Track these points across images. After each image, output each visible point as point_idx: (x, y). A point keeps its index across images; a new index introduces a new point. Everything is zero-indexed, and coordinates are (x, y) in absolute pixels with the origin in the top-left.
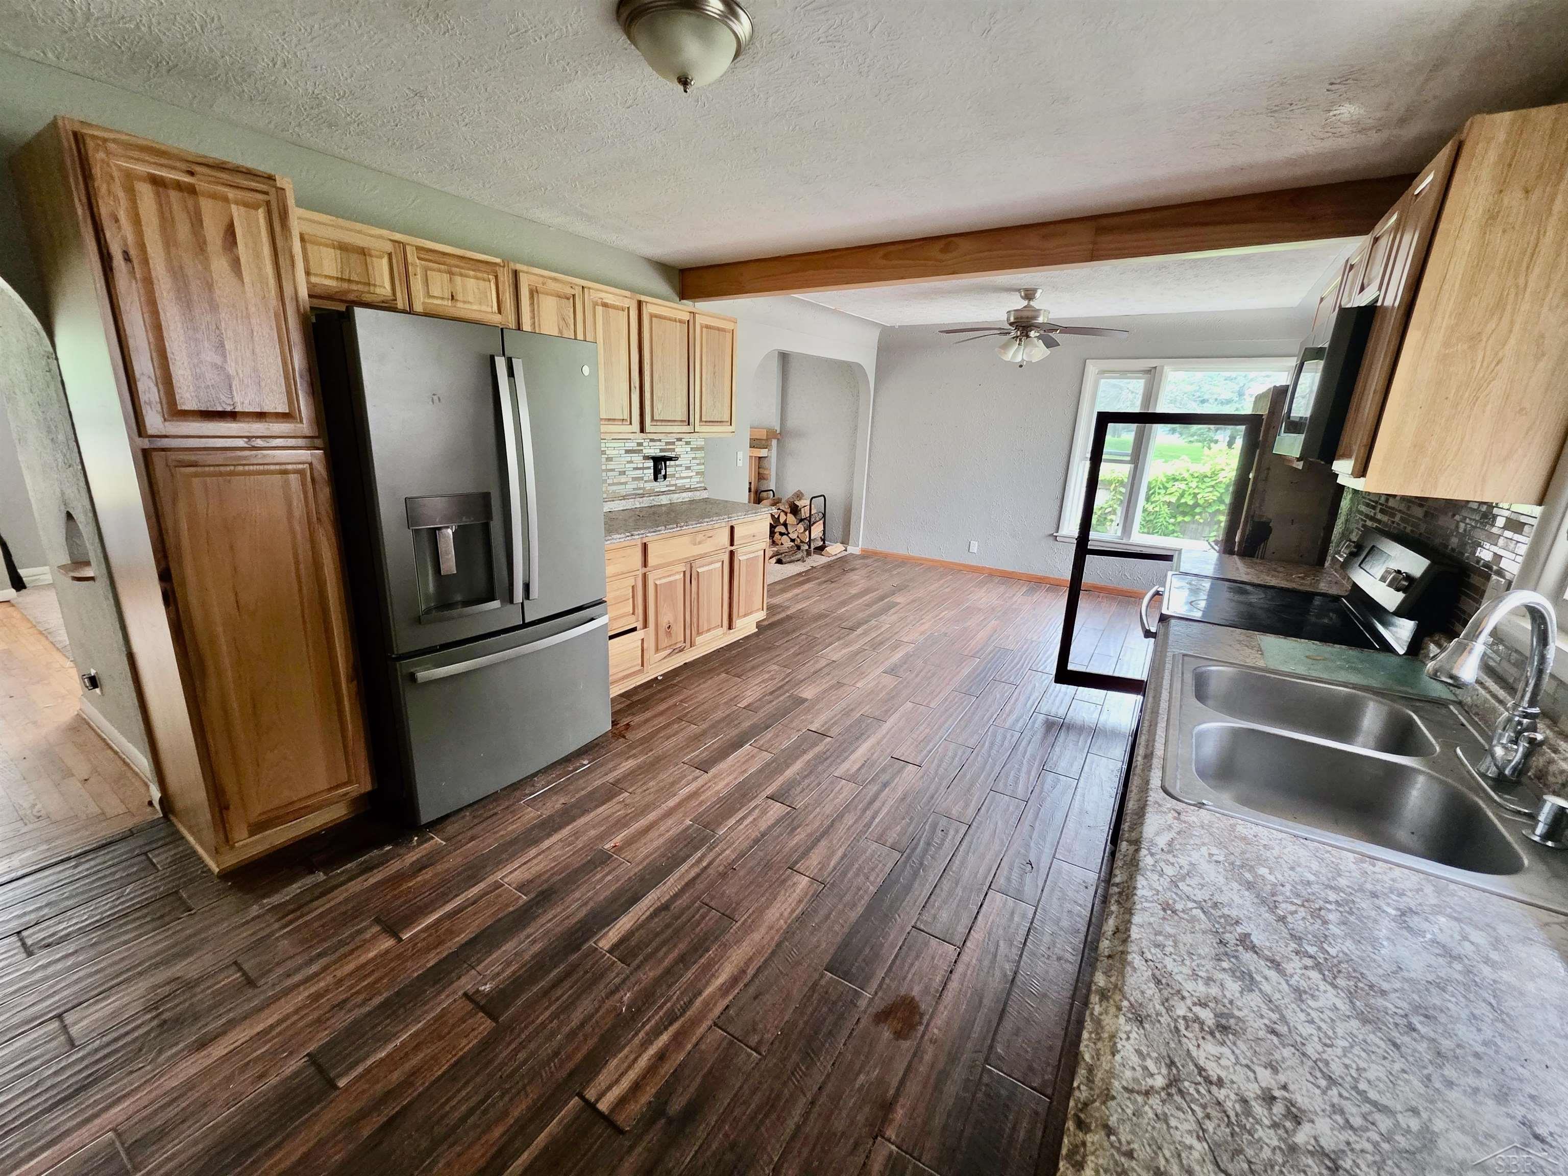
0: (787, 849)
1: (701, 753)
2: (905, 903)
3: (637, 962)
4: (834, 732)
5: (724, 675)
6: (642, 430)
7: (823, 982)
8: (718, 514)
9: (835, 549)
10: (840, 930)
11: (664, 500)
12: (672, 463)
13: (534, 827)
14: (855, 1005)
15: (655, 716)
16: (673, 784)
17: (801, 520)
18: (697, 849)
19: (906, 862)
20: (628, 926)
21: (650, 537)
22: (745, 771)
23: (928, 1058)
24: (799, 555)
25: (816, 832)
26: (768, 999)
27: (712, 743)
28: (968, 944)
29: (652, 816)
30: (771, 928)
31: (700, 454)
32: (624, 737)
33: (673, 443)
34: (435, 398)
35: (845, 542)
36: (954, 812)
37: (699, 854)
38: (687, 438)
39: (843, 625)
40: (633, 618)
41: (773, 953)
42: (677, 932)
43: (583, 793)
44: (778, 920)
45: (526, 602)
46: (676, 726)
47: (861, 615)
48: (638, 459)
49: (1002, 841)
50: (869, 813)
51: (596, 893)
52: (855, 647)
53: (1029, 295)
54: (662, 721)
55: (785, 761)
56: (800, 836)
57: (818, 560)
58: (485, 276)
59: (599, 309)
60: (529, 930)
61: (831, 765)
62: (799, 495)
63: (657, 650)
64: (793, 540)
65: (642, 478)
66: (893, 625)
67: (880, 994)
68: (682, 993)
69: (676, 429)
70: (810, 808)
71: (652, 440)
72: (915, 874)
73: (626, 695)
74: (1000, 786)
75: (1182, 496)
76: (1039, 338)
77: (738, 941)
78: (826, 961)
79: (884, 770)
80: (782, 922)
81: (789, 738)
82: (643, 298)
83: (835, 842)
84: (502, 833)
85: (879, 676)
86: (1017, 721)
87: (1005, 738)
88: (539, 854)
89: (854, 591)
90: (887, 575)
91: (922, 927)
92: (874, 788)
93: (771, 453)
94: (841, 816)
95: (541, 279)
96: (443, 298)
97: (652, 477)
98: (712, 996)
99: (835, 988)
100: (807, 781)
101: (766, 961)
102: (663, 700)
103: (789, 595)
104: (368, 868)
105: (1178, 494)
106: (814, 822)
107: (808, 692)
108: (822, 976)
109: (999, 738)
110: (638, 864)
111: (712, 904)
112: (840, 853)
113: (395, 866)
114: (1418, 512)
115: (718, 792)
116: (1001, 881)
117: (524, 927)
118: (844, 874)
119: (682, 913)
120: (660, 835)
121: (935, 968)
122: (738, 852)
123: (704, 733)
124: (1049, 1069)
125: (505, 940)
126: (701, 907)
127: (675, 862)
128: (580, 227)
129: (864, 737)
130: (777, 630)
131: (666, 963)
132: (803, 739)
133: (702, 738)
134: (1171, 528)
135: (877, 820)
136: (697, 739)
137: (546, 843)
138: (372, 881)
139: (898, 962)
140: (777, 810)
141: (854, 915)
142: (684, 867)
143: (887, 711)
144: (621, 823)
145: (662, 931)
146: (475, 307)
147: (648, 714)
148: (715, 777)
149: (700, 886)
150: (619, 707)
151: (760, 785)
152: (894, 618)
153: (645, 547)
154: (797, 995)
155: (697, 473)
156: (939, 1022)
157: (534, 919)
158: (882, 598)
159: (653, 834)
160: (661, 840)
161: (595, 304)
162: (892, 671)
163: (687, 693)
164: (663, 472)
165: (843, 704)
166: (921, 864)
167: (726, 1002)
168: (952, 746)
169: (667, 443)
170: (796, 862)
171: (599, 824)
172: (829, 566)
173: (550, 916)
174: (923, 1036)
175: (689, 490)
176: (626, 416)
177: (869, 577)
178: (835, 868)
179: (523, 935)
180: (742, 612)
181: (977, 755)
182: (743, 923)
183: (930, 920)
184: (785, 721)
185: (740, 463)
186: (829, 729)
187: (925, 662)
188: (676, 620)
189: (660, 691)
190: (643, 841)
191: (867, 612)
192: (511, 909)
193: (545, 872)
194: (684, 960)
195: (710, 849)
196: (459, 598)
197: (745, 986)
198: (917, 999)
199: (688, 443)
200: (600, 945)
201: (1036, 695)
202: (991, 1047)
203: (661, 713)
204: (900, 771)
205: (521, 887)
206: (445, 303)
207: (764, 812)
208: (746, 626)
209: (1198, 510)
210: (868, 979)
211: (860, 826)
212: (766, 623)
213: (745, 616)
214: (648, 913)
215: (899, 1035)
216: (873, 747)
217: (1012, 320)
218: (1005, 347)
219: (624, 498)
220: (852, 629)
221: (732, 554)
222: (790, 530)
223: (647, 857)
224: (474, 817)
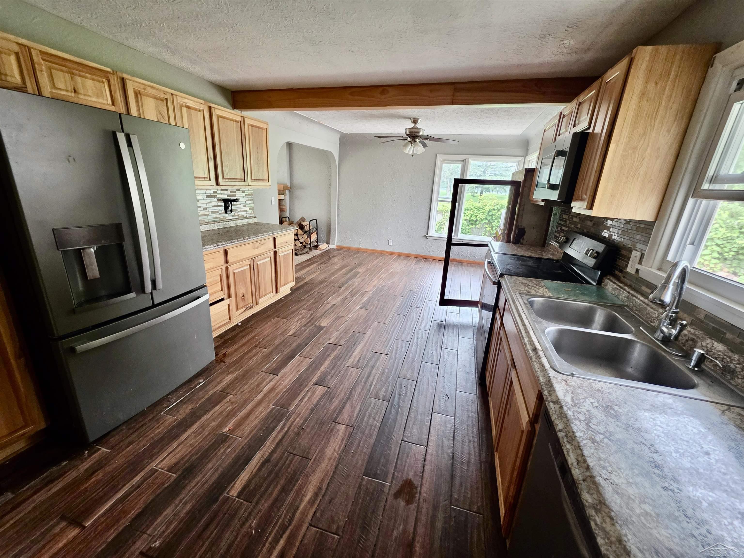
0: (330, 411)
1: (272, 364)
2: (395, 429)
3: (256, 499)
4: (342, 342)
5: (276, 318)
6: (217, 183)
7: (364, 483)
8: (265, 231)
9: (323, 247)
10: (367, 450)
11: (232, 224)
12: (235, 203)
13: (172, 429)
14: (383, 491)
15: (241, 347)
16: (258, 385)
17: (305, 232)
18: (279, 421)
19: (391, 407)
20: (247, 477)
21: (229, 246)
22: (298, 371)
23: (424, 510)
24: (306, 250)
25: (343, 399)
26: (337, 501)
27: (277, 358)
28: (429, 443)
29: (249, 407)
30: (330, 459)
31: (250, 198)
32: (224, 362)
33: (235, 192)
34: (71, 159)
35: (328, 242)
36: (408, 376)
37: (281, 424)
38: (243, 188)
39: (335, 285)
40: (222, 293)
41: (334, 472)
42: (277, 475)
43: (203, 400)
44: (333, 453)
45: (154, 292)
46: (254, 351)
47: (343, 280)
48: (214, 201)
49: (433, 387)
50: (368, 384)
51: (223, 461)
52: (343, 296)
53: (415, 121)
54: (245, 349)
55: (320, 362)
56: (336, 403)
57: (315, 253)
58: (100, 79)
59: (184, 110)
60: (182, 496)
61: (343, 361)
62: (303, 219)
63: (237, 309)
64: (301, 243)
65: (217, 212)
66: (359, 284)
67: (394, 482)
68: (287, 511)
69: (238, 183)
70: (338, 386)
71: (222, 190)
72: (397, 412)
73: (221, 336)
74: (426, 360)
75: (471, 217)
76: (420, 142)
77: (314, 471)
78: (363, 471)
79: (371, 359)
80: (335, 454)
81: (319, 349)
82: (212, 105)
83: (354, 402)
84: (151, 436)
85: (358, 310)
86: (426, 325)
87: (422, 334)
88: (179, 445)
89: (337, 267)
90: (350, 259)
91: (406, 440)
92: (367, 370)
93: (286, 197)
94: (354, 388)
95: (142, 86)
96: (67, 91)
97: (224, 211)
98: (305, 509)
99: (371, 485)
100: (333, 371)
101: (331, 478)
102: (244, 336)
103: (304, 271)
104: (51, 481)
105: (469, 216)
106: (342, 394)
107: (324, 323)
108: (362, 479)
109: (420, 335)
110: (246, 438)
111: (295, 452)
112: (358, 408)
113: (72, 475)
114: (590, 224)
115: (285, 386)
116: (436, 407)
117: (177, 495)
118: (363, 419)
119: (278, 462)
120: (256, 418)
121: (416, 460)
122: (303, 418)
123: (271, 353)
124: (479, 499)
125: (165, 508)
126: (288, 456)
127: (268, 431)
128: (166, 56)
129: (357, 343)
130: (302, 290)
131: (274, 495)
132: (326, 349)
133: (270, 356)
134: (467, 231)
135: (373, 387)
136: (268, 356)
137: (184, 436)
138: (54, 490)
139: (399, 462)
140: (320, 390)
141: (372, 441)
142: (274, 434)
143: (365, 328)
144: (232, 414)
145: (268, 476)
146: (94, 99)
147: (236, 346)
148: (282, 377)
149: (286, 443)
150: (217, 344)
151: (308, 378)
152: (359, 280)
153: (226, 252)
154: (351, 493)
155: (250, 209)
156: (425, 490)
157: (184, 488)
158: (351, 270)
159: (251, 418)
160: (258, 420)
161: (181, 106)
162: (363, 307)
163: (257, 331)
164: (230, 208)
165: (343, 327)
166: (399, 406)
167: (314, 509)
168: (400, 342)
169: (231, 192)
170: (336, 418)
171: (217, 418)
172: (322, 255)
173: (193, 484)
174: (419, 499)
175: (246, 218)
176: (207, 175)
177: (343, 259)
178: (357, 417)
179: (177, 502)
180: (283, 283)
181: (412, 345)
182: (315, 459)
183: (409, 435)
184: (315, 340)
185: (273, 203)
186: (339, 341)
187: (379, 301)
188: (247, 292)
189: (241, 332)
190: (247, 423)
191: (346, 278)
192: (166, 485)
193: (186, 455)
194: (285, 490)
195: (287, 420)
196: (103, 293)
197: (323, 496)
198: (412, 480)
199: (243, 192)
200: (231, 494)
201: (431, 312)
202: (451, 496)
203: (244, 344)
204: (378, 359)
205: (171, 469)
206: (69, 94)
207: (314, 393)
208: (285, 291)
209: (477, 223)
210: (386, 475)
211: (365, 391)
212: (295, 288)
213: (284, 285)
214: (258, 466)
215: (408, 502)
216: (363, 348)
217: (408, 133)
218: (405, 146)
219: (207, 223)
220: (340, 287)
221: (275, 253)
222: (300, 237)
223: (251, 432)
224: (129, 429)
